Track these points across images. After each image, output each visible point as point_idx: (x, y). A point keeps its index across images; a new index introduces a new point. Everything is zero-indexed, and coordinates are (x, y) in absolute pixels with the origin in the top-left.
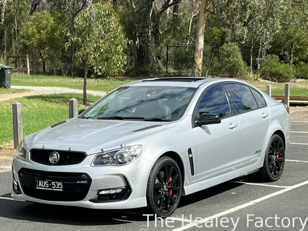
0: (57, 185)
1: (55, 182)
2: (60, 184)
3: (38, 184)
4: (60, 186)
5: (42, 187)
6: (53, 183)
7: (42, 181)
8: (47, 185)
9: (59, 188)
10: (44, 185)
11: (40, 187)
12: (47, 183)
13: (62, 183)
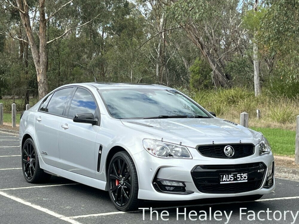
0: (242, 176)
1: (240, 175)
2: (245, 175)
3: (223, 179)
4: (245, 177)
5: (227, 181)
6: (239, 175)
7: (227, 176)
8: (232, 179)
9: (244, 180)
10: (228, 179)
11: (224, 181)
12: (232, 176)
13: (247, 174)
